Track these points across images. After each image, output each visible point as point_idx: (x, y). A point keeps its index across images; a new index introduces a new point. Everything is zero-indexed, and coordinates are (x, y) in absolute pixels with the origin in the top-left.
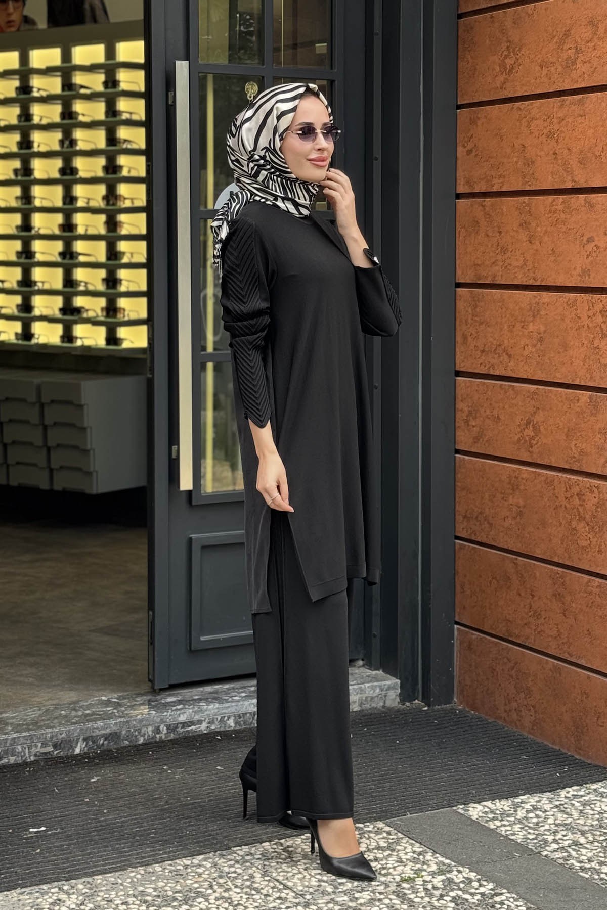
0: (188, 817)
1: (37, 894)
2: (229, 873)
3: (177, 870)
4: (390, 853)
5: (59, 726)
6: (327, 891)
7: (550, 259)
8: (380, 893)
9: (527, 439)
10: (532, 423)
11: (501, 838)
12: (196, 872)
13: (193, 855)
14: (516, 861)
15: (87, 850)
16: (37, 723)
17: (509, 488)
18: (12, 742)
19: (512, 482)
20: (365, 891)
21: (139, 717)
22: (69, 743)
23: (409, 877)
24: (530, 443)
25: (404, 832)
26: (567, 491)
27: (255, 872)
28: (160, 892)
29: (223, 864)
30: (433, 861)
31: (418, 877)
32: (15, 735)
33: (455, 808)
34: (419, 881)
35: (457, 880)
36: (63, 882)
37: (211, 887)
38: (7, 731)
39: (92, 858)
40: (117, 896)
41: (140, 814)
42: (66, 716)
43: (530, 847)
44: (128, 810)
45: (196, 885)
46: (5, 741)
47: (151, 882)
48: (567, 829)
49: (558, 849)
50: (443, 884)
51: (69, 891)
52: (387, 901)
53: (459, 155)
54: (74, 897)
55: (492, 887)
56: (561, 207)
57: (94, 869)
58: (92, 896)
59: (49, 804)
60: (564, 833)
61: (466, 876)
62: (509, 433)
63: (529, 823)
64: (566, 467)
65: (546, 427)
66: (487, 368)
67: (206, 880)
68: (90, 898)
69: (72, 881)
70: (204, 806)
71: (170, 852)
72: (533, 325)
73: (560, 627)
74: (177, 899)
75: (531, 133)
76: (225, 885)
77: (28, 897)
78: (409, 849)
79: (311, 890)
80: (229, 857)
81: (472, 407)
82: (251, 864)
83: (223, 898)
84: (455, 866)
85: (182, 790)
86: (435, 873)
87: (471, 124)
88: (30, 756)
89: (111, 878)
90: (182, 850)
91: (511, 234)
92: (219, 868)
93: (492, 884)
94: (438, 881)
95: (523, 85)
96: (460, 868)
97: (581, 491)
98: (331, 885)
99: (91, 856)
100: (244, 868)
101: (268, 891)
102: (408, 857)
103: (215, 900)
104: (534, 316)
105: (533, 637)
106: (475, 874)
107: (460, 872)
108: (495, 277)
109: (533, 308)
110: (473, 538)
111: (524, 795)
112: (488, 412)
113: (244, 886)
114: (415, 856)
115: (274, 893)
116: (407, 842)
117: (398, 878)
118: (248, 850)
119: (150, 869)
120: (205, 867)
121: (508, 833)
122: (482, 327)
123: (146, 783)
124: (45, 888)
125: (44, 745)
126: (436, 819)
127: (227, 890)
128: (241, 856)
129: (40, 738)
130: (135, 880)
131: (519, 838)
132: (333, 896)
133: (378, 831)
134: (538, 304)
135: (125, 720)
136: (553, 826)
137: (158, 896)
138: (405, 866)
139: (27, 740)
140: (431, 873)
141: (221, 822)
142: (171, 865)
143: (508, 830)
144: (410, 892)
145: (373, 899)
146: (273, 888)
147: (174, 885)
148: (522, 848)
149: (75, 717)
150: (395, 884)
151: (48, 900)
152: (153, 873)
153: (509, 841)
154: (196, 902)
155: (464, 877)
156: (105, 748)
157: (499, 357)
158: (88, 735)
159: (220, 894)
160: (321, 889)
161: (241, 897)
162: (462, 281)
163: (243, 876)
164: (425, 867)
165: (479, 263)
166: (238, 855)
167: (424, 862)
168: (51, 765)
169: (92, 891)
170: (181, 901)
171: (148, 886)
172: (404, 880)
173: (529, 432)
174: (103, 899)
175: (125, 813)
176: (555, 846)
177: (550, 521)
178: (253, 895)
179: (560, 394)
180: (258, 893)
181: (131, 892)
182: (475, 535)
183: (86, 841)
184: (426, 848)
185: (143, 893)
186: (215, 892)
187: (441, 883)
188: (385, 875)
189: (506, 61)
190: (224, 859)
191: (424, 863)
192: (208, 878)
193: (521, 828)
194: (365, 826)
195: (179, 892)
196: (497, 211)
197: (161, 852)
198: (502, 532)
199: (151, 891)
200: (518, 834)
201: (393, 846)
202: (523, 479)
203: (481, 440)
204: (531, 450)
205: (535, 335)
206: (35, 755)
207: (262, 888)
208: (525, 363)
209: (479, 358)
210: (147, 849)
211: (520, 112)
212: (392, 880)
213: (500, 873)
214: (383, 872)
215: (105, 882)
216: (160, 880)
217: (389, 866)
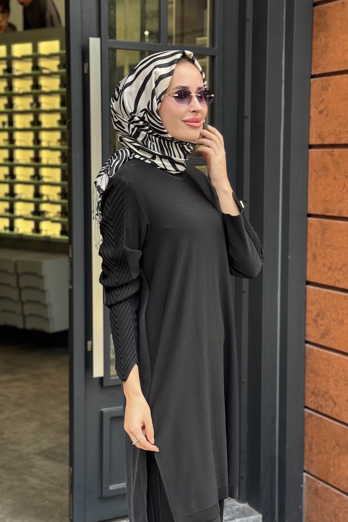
53: (312, 114)
66: (333, 281)
81: (320, 309)
87: (323, 90)
108: (341, 212)
110: (320, 410)
112: (333, 316)
122: (330, 250)
157: (344, 274)
162: (313, 213)
165: (328, 199)
182: (322, 408)
203: (327, 337)
209: (326, 273)
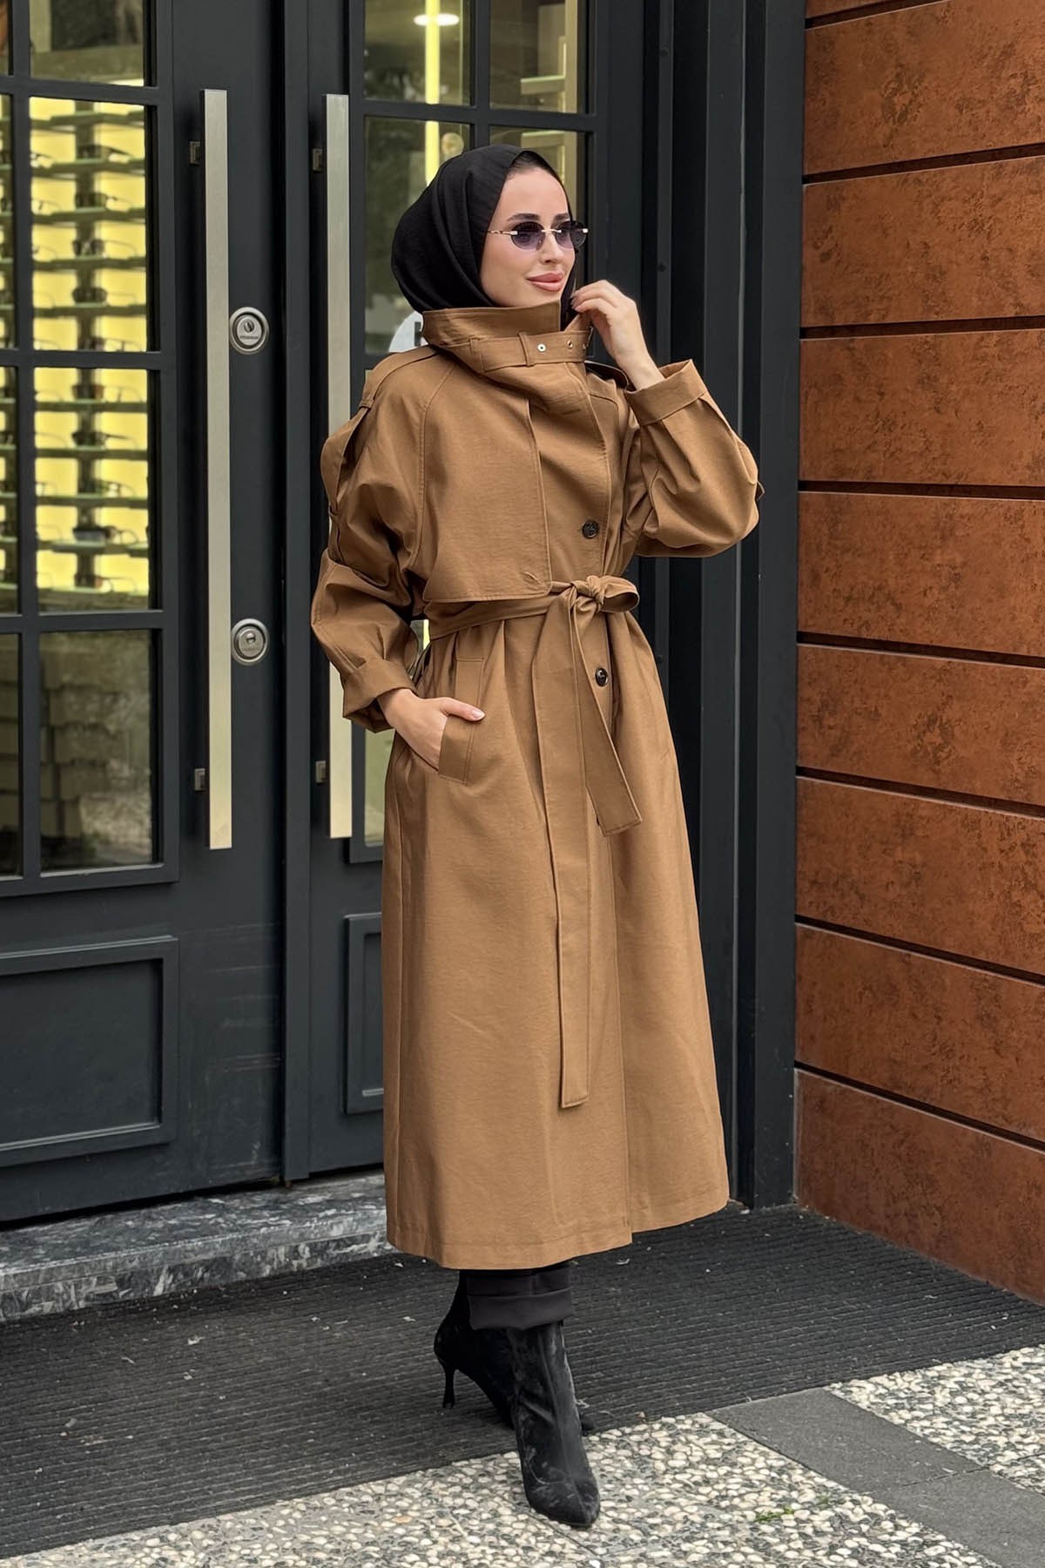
0: (368, 1408)
1: (124, 1550)
2: (454, 1508)
3: (363, 1504)
4: (729, 1469)
5: (127, 1248)
6: (632, 1540)
7: (973, 441)
8: (725, 1543)
9: (929, 749)
10: (938, 724)
11: (917, 1441)
12: (397, 1507)
13: (387, 1476)
14: (950, 1481)
15: (200, 1467)
16: (88, 1242)
17: (896, 834)
18: (48, 1276)
19: (902, 823)
20: (698, 1539)
21: (263, 1230)
22: (145, 1276)
23: (770, 1513)
24: (935, 756)
25: (748, 1433)
26: (1003, 839)
27: (499, 1506)
28: (340, 1544)
29: (441, 1492)
30: (808, 1485)
31: (785, 1513)
32: (52, 1264)
33: (826, 1388)
34: (788, 1520)
35: (854, 1519)
36: (167, 1527)
37: (427, 1534)
38: (38, 1257)
39: (212, 1482)
40: (265, 1552)
41: (284, 1403)
42: (136, 1230)
43: (969, 1457)
44: (262, 1396)
45: (401, 1531)
46: (36, 1274)
47: (321, 1525)
48: (1026, 1425)
49: (1019, 1460)
50: (832, 1526)
51: (178, 1544)
52: (739, 1558)
53: (806, 261)
54: (189, 1553)
55: (917, 1530)
56: (994, 351)
57: (218, 1503)
58: (220, 1551)
59: (122, 1385)
60: (1023, 1431)
61: (868, 1510)
62: (897, 739)
63: (959, 1414)
64: (1002, 797)
65: (965, 728)
66: (855, 626)
67: (416, 1521)
68: (217, 1556)
69: (181, 1525)
70: (393, 1387)
71: (346, 1471)
72: (942, 554)
73: (989, 1072)
74: (372, 1557)
75: (939, 224)
76: (451, 1530)
77: (108, 1555)
78: (760, 1463)
79: (603, 1538)
80: (449, 1479)
81: (828, 693)
82: (491, 1490)
83: (450, 1553)
84: (846, 1492)
85: (350, 1359)
86: (814, 1506)
87: (829, 209)
88: (78, 1301)
89: (249, 1517)
90: (366, 1466)
91: (902, 397)
92: (437, 1500)
93: (915, 1525)
94: (822, 1519)
95: (925, 140)
96: (857, 1497)
97: (1028, 840)
98: (637, 1528)
99: (209, 1478)
100: (479, 1498)
101: (527, 1540)
102: (761, 1477)
103: (438, 1557)
104: (943, 538)
105: (939, 1089)
106: (884, 1507)
107: (854, 1502)
108: (870, 472)
109: (942, 525)
110: (828, 919)
111: (941, 1364)
112: (857, 703)
113: (484, 1532)
114: (774, 1474)
115: (540, 1545)
116: (756, 1449)
117: (751, 1516)
118: (481, 1466)
119: (315, 1501)
120: (411, 1497)
121: (927, 1432)
122: (848, 557)
123: (285, 1346)
124: (136, 1538)
125: (102, 1280)
126: (797, 1407)
127: (456, 1539)
128: (471, 1476)
129: (94, 1269)
130: (292, 1522)
131: (949, 1442)
132: (644, 1549)
133: (703, 1431)
134: (951, 517)
135: (240, 1236)
136: (1000, 1419)
137: (338, 1552)
138: (759, 1492)
139: (73, 1271)
140: (807, 1506)
141: (427, 1415)
142: (350, 1494)
143: (926, 1428)
144: (777, 1540)
145: (714, 1554)
146: (536, 1535)
147: (361, 1531)
148: (954, 1458)
149: (153, 1230)
150: (748, 1527)
151: (144, 1560)
152: (321, 1508)
153: (932, 1447)
154: (404, 1561)
155: (865, 1513)
156: (206, 1284)
157: (879, 608)
158: (176, 1262)
159: (446, 1547)
160: (621, 1536)
161: (483, 1552)
162: (811, 478)
163: (480, 1514)
164: (794, 1494)
165: (842, 447)
166: (466, 1475)
167: (790, 1486)
168: (115, 1316)
169: (220, 1543)
170: (378, 1559)
171: (316, 1533)
172: (761, 1519)
173: (935, 737)
174: (241, 1558)
175: (259, 1400)
176: (1011, 1455)
177: (972, 890)
178: (503, 1548)
179: (993, 671)
180: (511, 1543)
181: (288, 1545)
182: (832, 914)
183: (197, 1452)
184: (789, 1461)
185: (310, 1546)
186: (435, 1542)
187: (828, 1524)
188: (726, 1510)
189: (895, 99)
190: (442, 1482)
191: (791, 1488)
192: (419, 1517)
193: (946, 1423)
194: (677, 1421)
195: (373, 1543)
196: (876, 358)
197: (331, 1472)
198: (883, 908)
199: (322, 1541)
200: (944, 1434)
201: (733, 1457)
202: (922, 818)
203: (844, 751)
204: (937, 768)
205: (945, 571)
206: (87, 1299)
207: (517, 1535)
208: (927, 619)
209: (841, 611)
210: (307, 1466)
211: (920, 188)
212: (741, 1519)
213: (926, 1504)
214: (724, 1504)
215: (239, 1526)
216: (336, 1522)
217: (731, 1493)
